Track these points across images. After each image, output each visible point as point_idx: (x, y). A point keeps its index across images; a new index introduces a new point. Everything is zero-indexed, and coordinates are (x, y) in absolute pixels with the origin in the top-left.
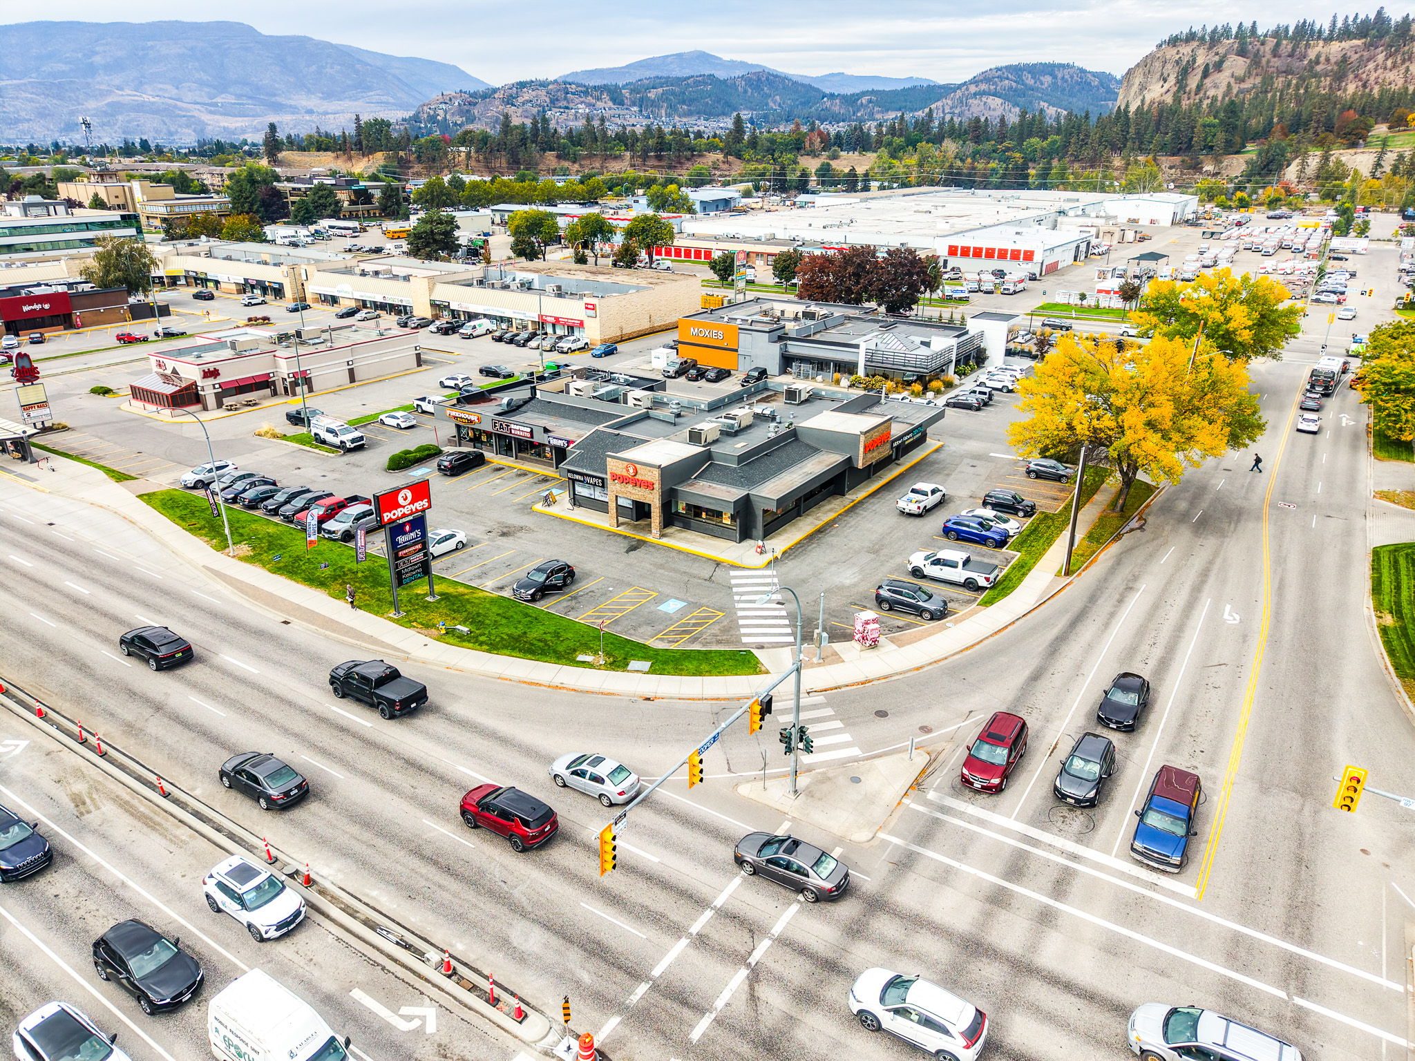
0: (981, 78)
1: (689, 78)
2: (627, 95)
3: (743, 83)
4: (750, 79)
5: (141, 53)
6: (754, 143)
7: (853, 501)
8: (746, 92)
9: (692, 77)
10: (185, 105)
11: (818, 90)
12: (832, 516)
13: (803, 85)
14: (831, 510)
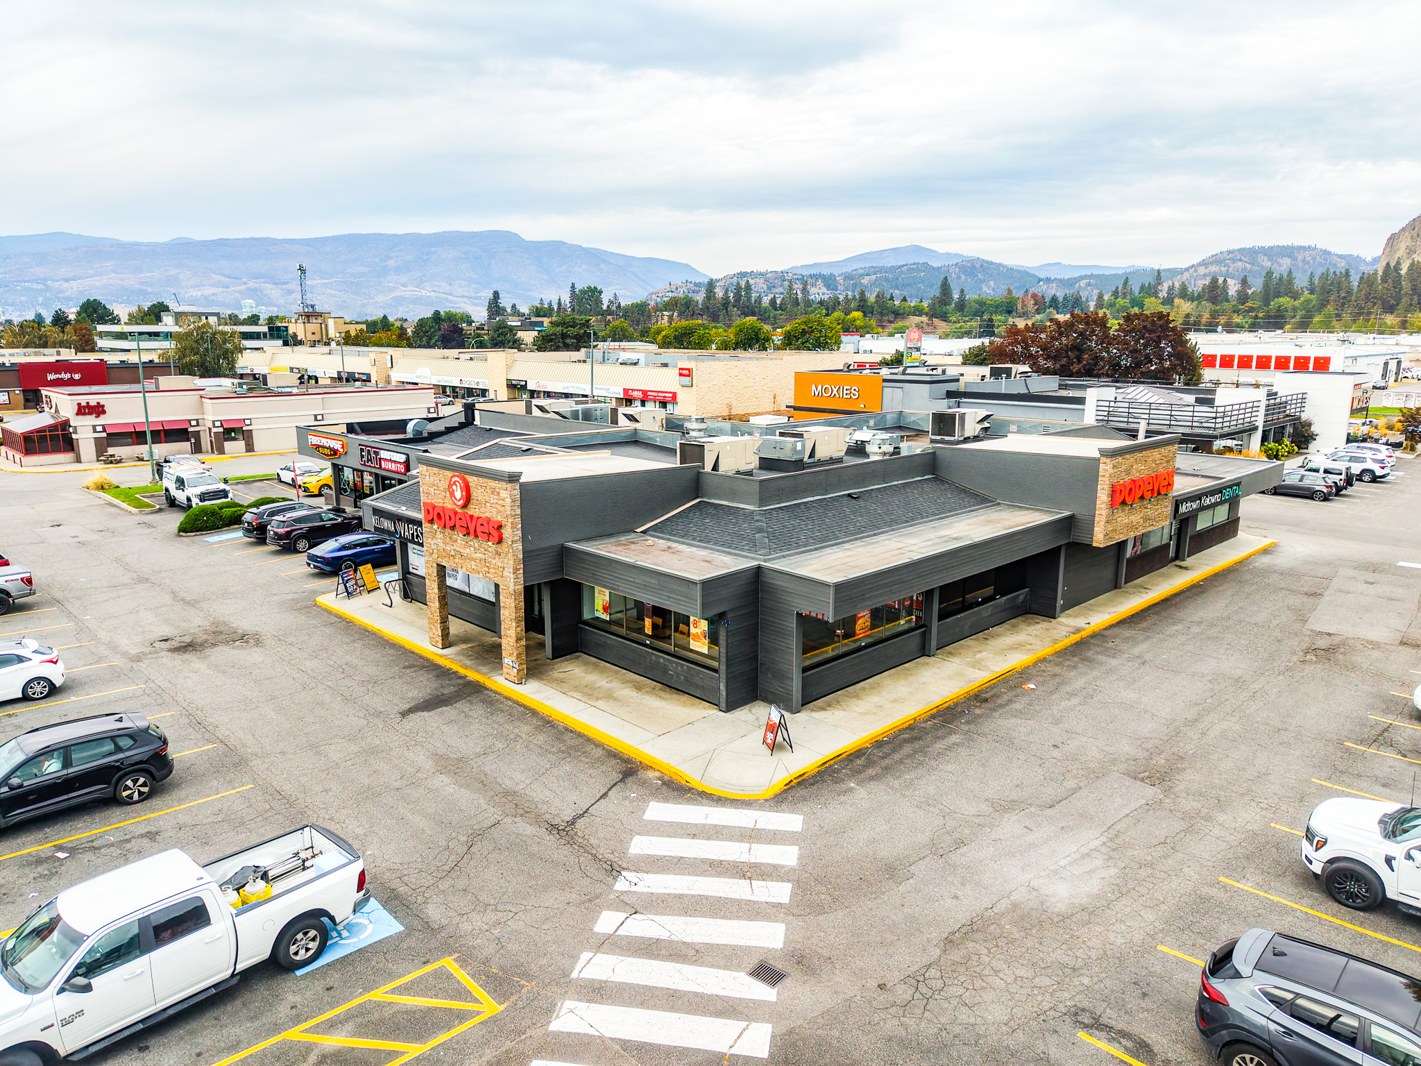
0: (1210, 260)
1: (903, 266)
2: (841, 281)
3: (957, 270)
4: (964, 266)
5: (425, 257)
6: (961, 306)
7: (1078, 631)
8: (959, 277)
9: (906, 265)
10: (454, 299)
11: (1034, 276)
12: (1017, 660)
13: (1018, 271)
14: (1017, 647)
